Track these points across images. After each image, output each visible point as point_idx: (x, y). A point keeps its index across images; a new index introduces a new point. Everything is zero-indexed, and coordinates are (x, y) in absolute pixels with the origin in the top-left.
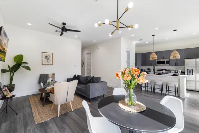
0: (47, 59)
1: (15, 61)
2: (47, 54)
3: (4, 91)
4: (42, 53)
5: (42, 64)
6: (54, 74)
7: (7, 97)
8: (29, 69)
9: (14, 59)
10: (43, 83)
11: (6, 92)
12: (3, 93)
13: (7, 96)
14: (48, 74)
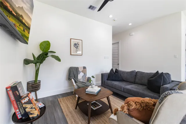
0: (76, 48)
1: (41, 48)
2: (76, 42)
3: (25, 103)
4: (71, 39)
5: (71, 55)
6: (84, 68)
7: (31, 116)
8: (58, 59)
9: (40, 45)
10: (73, 79)
11: (29, 106)
12: (25, 109)
13: (32, 114)
14: (78, 68)
